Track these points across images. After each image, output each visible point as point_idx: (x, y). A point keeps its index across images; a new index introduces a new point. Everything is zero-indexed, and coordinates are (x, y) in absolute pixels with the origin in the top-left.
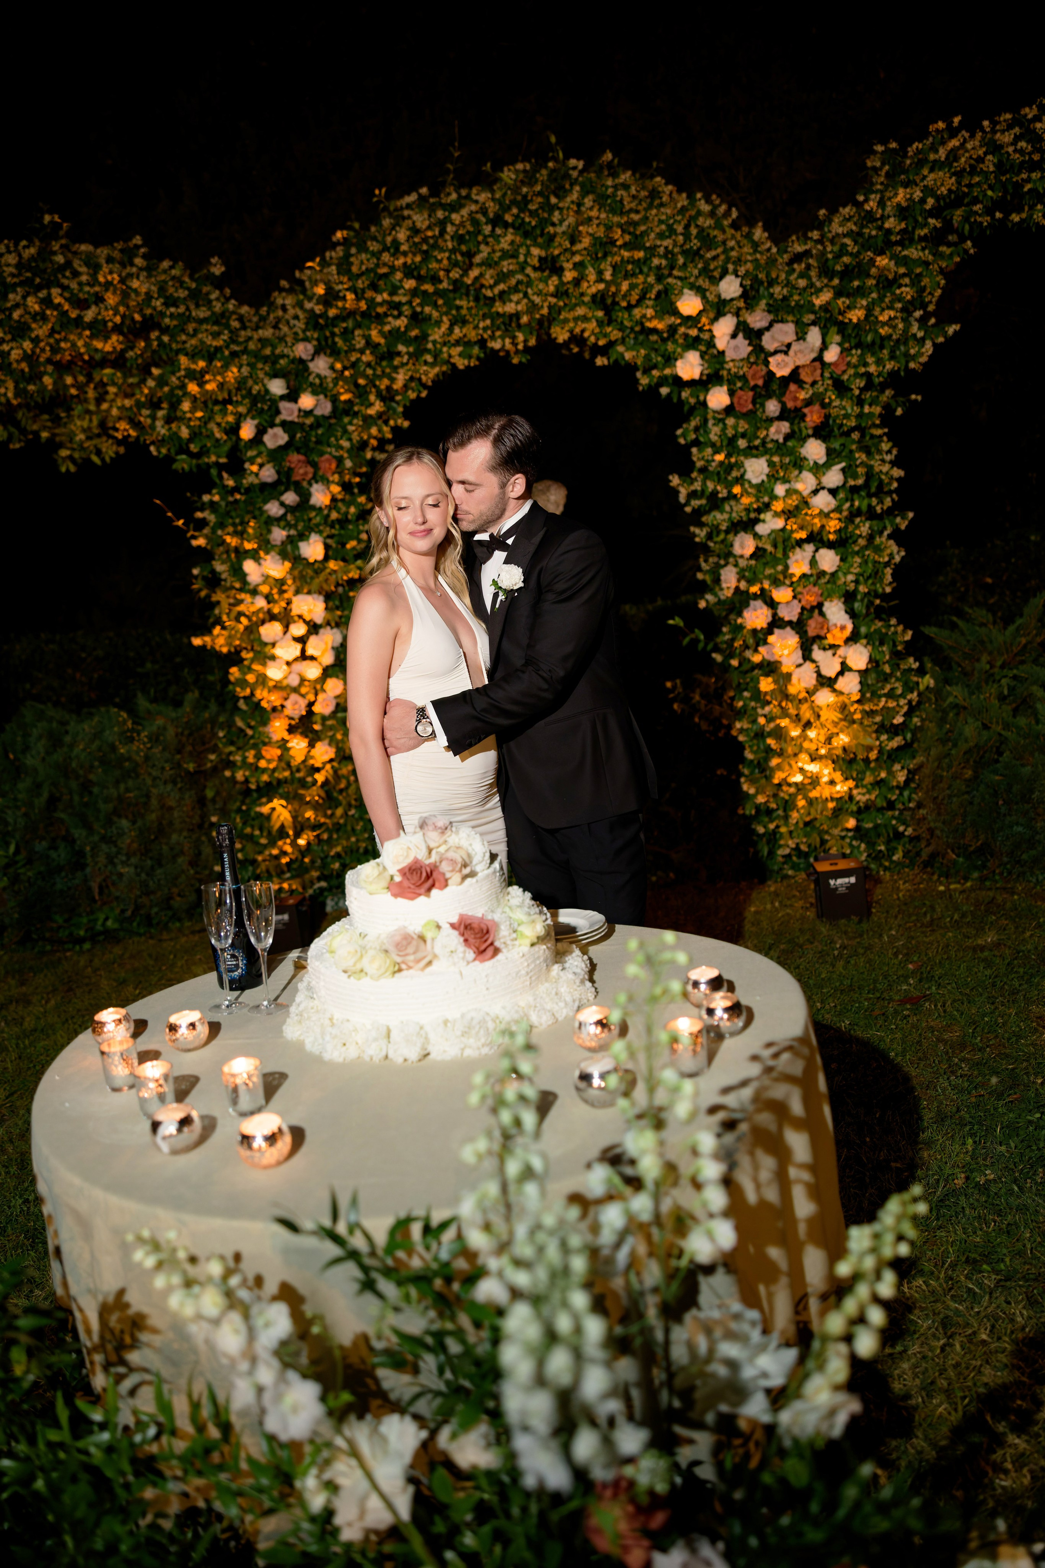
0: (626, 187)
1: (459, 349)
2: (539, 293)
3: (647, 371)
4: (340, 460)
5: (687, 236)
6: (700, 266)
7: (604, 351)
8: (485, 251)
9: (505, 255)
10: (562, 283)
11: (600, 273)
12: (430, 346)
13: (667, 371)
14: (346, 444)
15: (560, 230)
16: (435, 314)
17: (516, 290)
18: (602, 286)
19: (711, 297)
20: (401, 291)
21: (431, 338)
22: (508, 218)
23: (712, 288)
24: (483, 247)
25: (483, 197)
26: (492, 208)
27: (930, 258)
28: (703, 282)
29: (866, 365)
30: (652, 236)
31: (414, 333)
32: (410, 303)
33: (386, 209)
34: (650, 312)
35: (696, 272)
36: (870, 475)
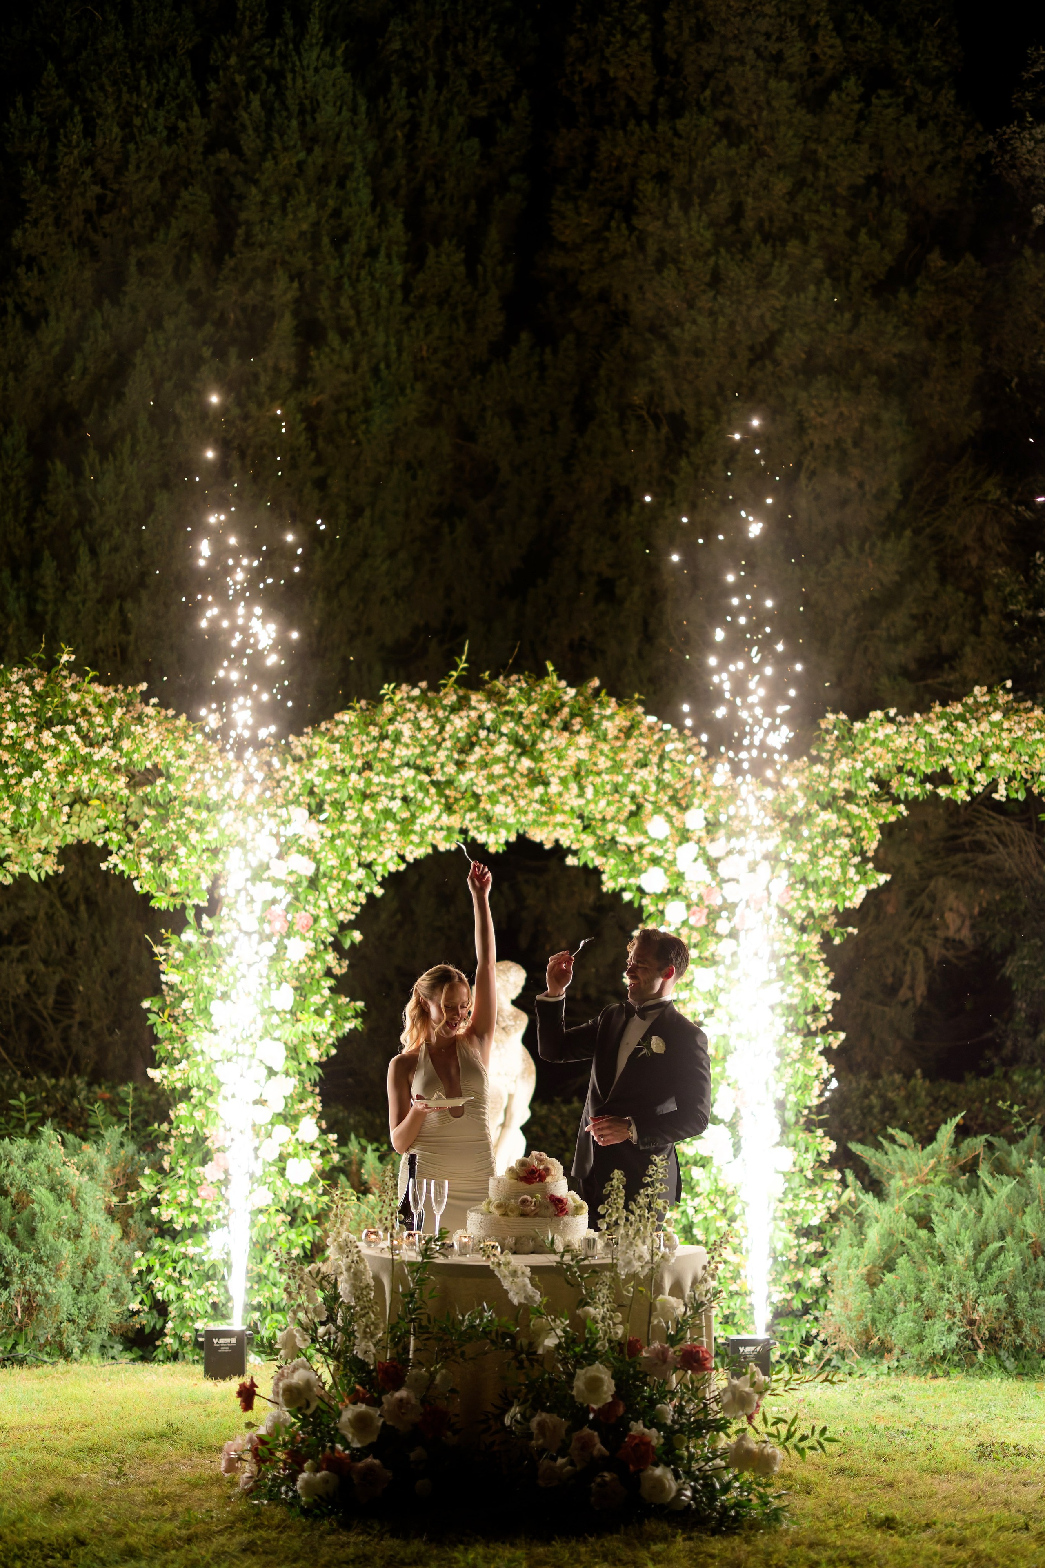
0: (611, 717)
1: (443, 833)
2: (525, 797)
3: (614, 877)
4: (316, 919)
5: (660, 765)
6: (670, 792)
7: (575, 853)
8: (478, 752)
9: (497, 760)
10: (546, 793)
11: (581, 788)
12: (417, 828)
13: (633, 881)
14: (324, 905)
15: (550, 746)
16: (428, 802)
17: (503, 791)
18: (582, 802)
19: (677, 824)
20: (396, 775)
21: (418, 821)
22: (504, 730)
23: (679, 816)
24: (477, 749)
25: (484, 707)
26: (489, 717)
27: (868, 816)
28: (673, 810)
29: (807, 898)
30: (630, 762)
31: (406, 815)
32: (403, 786)
33: (391, 700)
34: (623, 829)
35: (666, 799)
36: (805, 997)
